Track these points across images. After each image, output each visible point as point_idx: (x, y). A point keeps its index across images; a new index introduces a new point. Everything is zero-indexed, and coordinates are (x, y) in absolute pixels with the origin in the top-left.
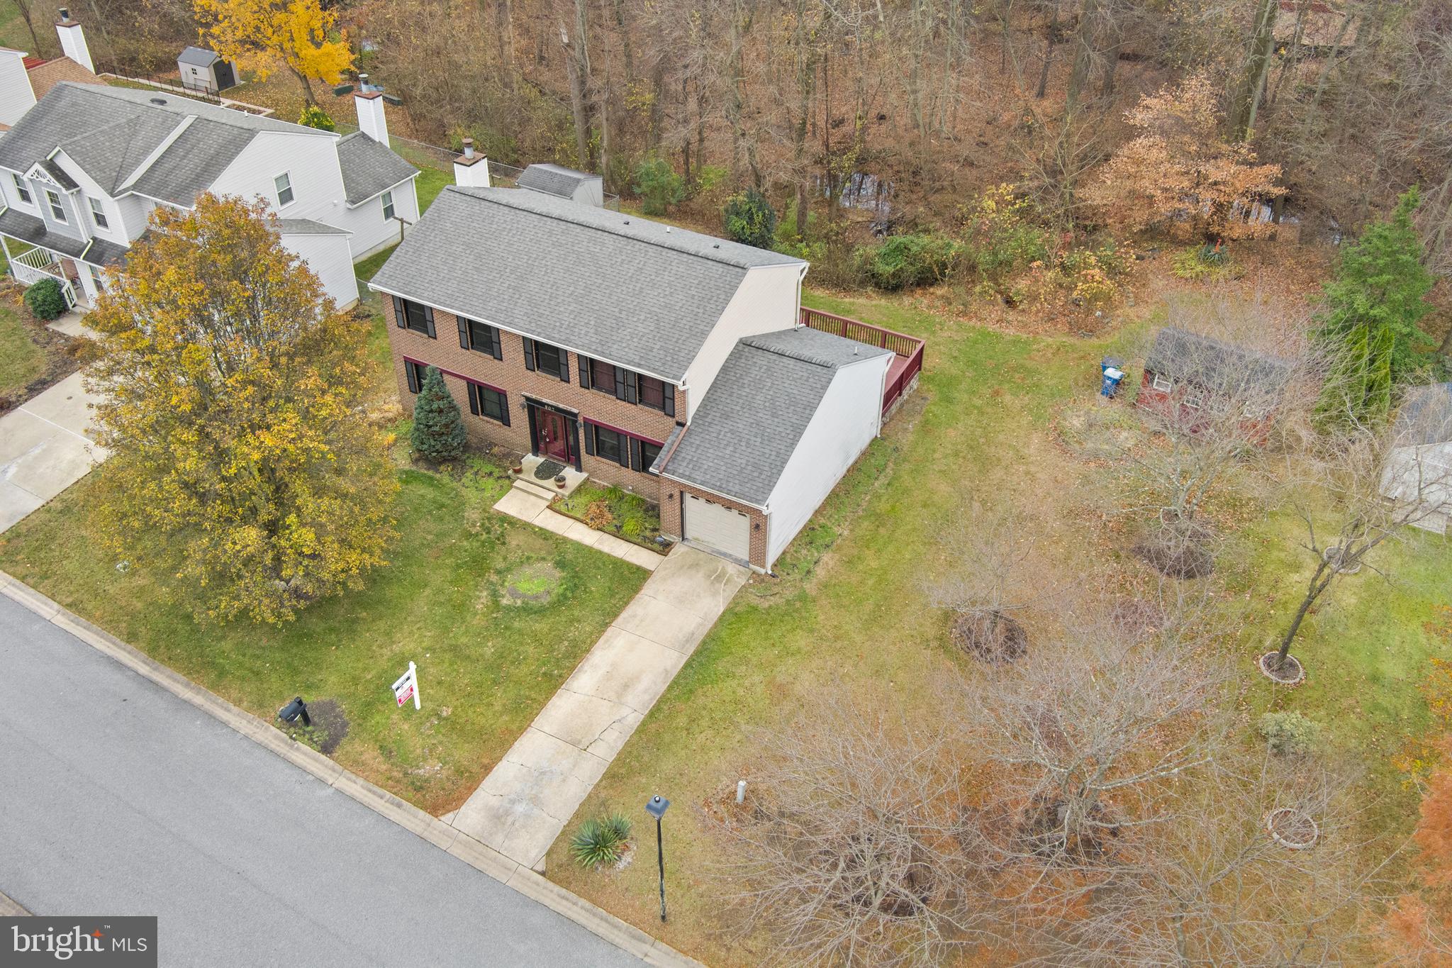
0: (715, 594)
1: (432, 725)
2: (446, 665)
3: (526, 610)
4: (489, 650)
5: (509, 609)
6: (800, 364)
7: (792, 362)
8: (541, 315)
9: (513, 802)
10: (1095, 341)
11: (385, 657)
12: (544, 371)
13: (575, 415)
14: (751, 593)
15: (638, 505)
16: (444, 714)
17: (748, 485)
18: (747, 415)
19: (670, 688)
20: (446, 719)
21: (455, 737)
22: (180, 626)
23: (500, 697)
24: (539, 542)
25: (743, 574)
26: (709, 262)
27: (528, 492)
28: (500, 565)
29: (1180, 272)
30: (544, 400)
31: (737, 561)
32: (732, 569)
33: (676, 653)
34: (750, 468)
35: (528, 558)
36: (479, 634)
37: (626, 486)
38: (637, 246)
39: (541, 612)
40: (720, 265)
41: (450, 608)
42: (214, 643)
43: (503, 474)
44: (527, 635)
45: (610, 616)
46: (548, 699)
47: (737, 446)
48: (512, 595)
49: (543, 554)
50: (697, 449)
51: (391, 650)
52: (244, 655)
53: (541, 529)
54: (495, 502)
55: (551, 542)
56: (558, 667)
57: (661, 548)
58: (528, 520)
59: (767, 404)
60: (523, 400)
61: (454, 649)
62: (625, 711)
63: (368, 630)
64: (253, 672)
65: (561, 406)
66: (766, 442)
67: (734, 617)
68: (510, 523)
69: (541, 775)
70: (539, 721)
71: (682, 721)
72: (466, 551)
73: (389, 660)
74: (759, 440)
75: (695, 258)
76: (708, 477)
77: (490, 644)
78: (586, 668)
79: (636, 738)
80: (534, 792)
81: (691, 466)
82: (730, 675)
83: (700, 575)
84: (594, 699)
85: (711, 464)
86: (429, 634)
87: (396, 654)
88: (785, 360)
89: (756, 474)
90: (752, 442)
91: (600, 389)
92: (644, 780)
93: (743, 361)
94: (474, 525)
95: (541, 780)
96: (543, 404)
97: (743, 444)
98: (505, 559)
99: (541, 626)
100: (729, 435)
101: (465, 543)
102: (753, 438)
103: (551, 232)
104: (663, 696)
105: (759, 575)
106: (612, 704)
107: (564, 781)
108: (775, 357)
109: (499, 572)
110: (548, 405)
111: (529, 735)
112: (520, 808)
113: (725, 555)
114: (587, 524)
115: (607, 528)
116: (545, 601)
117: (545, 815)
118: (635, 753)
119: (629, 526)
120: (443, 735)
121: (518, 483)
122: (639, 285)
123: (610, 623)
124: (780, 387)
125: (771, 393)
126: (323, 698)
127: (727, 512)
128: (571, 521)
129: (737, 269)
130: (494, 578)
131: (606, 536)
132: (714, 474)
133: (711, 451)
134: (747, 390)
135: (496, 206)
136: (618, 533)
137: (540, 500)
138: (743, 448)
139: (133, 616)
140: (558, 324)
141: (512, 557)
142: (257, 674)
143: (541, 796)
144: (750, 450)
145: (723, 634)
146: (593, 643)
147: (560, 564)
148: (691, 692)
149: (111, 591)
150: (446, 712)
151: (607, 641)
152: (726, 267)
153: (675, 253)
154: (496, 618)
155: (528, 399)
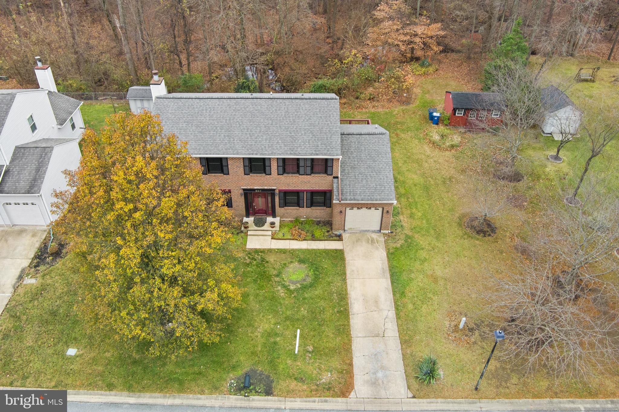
0: (377, 248)
1: (310, 358)
2: (291, 327)
3: (304, 288)
4: (304, 311)
5: (297, 290)
6: (371, 136)
7: (367, 136)
8: (251, 145)
9: (375, 373)
10: (411, 106)
11: (259, 336)
12: (254, 173)
13: (274, 190)
14: (390, 243)
15: (313, 223)
16: (310, 350)
17: (383, 194)
18: (362, 164)
19: (394, 295)
20: (313, 351)
21: (324, 358)
22: (134, 369)
23: (329, 331)
24: (283, 256)
25: (380, 236)
26: (318, 100)
27: (258, 235)
28: (275, 272)
29: (417, 73)
30: (256, 188)
31: (374, 232)
32: (374, 236)
33: (384, 279)
34: (378, 186)
35: (285, 264)
36: (294, 307)
37: (301, 217)
38: (278, 101)
39: (311, 285)
40: (324, 100)
41: (269, 301)
42: (162, 369)
43: (239, 231)
44: (315, 298)
45: (343, 275)
46: (349, 322)
47: (367, 179)
48: (292, 283)
49: (289, 260)
50: (350, 186)
51: (259, 332)
52: (184, 368)
53: (278, 249)
54: (246, 245)
55: (288, 253)
56: (341, 306)
57: (339, 238)
58: (268, 248)
59: (368, 157)
60: (242, 191)
61: (287, 318)
62: (385, 313)
63: (238, 328)
64: (197, 374)
65: (266, 188)
66: (378, 173)
67: (391, 255)
68: (261, 252)
69: (375, 356)
70: (353, 333)
71: (410, 306)
72: (252, 272)
73: (262, 337)
74: (375, 173)
75: (310, 100)
76: (362, 196)
77: (302, 309)
78: (353, 302)
79: (400, 322)
80: (379, 365)
81: (352, 194)
82: (411, 280)
83: (364, 243)
84: (368, 313)
85: (360, 190)
86: (270, 317)
87: (263, 333)
88: (363, 136)
89: (383, 188)
90: (372, 175)
91: (288, 173)
92: (418, 338)
93: (345, 142)
94: (245, 259)
95: (378, 358)
96: (254, 190)
97: (369, 177)
98: (274, 268)
99: (318, 291)
100: (360, 175)
101: (249, 269)
102: (372, 174)
103: (229, 105)
104: (394, 299)
105: (386, 234)
106: (377, 312)
107: (387, 354)
108: (358, 136)
109: (277, 276)
110: (257, 189)
111: (355, 341)
112: (380, 374)
113: (366, 231)
114: (296, 240)
115: (307, 238)
116: (309, 280)
117: (392, 372)
118: (405, 328)
119: (317, 234)
120: (319, 359)
121: (249, 233)
122: (291, 119)
123: (346, 277)
124: (369, 148)
125: (367, 152)
126: (246, 369)
127: (369, 211)
128: (288, 241)
129: (333, 100)
130: (277, 279)
131: (309, 242)
132: (365, 194)
133: (357, 185)
134: (355, 154)
135: (190, 100)
136: (314, 238)
137: (266, 237)
138: (370, 179)
139: (101, 375)
140: (263, 147)
141: (277, 266)
142: (200, 373)
143: (383, 365)
144: (373, 179)
145: (394, 264)
146: (346, 290)
147: (301, 261)
148: (403, 292)
149: (76, 368)
150: (310, 348)
151: (351, 286)
152: (327, 100)
153: (299, 100)
154: (295, 296)
155: (244, 190)
